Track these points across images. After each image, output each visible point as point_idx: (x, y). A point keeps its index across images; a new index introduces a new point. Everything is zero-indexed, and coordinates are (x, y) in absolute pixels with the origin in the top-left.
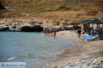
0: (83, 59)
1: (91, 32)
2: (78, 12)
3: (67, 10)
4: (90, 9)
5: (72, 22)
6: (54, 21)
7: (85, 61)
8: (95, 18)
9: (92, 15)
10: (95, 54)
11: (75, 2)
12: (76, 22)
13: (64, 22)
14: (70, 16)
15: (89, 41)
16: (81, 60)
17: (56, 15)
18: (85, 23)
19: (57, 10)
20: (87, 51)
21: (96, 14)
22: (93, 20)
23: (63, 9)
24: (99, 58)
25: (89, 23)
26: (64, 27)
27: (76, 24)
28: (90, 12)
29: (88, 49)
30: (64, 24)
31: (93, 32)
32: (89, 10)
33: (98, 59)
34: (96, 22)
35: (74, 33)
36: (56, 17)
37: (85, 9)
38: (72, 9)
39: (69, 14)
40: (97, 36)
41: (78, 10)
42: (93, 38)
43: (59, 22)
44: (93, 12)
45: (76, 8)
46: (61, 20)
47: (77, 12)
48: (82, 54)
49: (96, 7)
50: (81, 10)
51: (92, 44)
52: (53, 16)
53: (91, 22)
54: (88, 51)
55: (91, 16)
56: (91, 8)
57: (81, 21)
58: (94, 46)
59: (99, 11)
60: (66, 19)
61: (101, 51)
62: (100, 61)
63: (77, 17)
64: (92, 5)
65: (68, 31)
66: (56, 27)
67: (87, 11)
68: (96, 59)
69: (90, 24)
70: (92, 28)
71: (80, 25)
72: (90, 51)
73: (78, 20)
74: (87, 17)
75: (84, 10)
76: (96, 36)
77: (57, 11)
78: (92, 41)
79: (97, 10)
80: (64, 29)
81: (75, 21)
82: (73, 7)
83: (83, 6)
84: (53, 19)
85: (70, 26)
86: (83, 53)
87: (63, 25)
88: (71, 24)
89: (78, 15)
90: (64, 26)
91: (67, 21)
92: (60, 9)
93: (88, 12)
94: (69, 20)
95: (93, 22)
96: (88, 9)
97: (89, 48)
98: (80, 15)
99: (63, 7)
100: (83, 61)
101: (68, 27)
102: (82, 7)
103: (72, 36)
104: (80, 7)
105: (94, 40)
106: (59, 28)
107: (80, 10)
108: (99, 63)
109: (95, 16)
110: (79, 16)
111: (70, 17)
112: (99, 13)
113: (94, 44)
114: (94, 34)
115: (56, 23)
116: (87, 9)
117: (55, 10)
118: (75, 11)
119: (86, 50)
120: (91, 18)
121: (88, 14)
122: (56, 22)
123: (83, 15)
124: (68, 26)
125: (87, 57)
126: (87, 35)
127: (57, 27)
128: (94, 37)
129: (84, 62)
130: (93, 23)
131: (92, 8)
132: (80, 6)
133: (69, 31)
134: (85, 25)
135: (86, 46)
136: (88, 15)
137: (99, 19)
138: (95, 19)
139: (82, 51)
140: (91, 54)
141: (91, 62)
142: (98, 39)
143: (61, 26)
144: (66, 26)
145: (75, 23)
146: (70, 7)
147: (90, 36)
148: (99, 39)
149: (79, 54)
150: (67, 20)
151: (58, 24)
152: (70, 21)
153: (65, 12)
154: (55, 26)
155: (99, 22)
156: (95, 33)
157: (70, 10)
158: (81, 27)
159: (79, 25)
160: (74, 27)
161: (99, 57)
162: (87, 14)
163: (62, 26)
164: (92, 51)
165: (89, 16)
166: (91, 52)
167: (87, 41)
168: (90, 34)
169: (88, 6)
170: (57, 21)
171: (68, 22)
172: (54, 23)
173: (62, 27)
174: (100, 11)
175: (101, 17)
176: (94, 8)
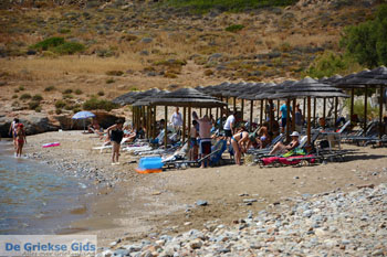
0: (127, 239)
1: (160, 138)
2: (111, 63)
3: (70, 53)
4: (157, 51)
5: (89, 99)
6: (19, 95)
7: (134, 246)
8: (174, 87)
9: (162, 73)
10: (174, 218)
11: (102, 25)
12: (103, 98)
13: (58, 96)
14: (81, 74)
15: (151, 170)
16: (120, 241)
17: (29, 69)
18: (138, 103)
19: (30, 53)
20: (143, 208)
21: (177, 70)
22: (168, 92)
23: (55, 49)
24: (186, 235)
25: (154, 105)
26: (60, 119)
27: (103, 105)
28: (157, 62)
29: (149, 202)
30: (59, 106)
31: (166, 137)
32: (151, 57)
33: (181, 239)
34: (179, 100)
35: (97, 141)
36: (29, 77)
37: (138, 53)
38: (91, 49)
39: (79, 67)
40: (181, 152)
41: (113, 53)
42: (168, 159)
43: (39, 98)
44: (166, 64)
45: (106, 47)
46: (48, 90)
47: (107, 63)
48: (124, 221)
49: (179, 47)
50: (124, 55)
51: (161, 181)
52: (14, 76)
53: (161, 99)
54: (148, 209)
55: (159, 79)
56: (159, 48)
57: (125, 96)
58: (169, 189)
59: (188, 61)
60: (67, 88)
61: (194, 207)
62: (188, 245)
63: (110, 82)
64: (165, 36)
65: (73, 133)
66: (27, 118)
67: (145, 58)
68: (174, 239)
69: (158, 107)
70: (164, 122)
71: (121, 110)
72: (153, 208)
73: (112, 92)
74: (145, 80)
75: (133, 55)
76: (176, 154)
77: (30, 57)
78: (164, 170)
79: (180, 57)
80: (58, 123)
81: (101, 94)
82: (95, 42)
83: (129, 40)
84: (17, 87)
85: (82, 115)
86: (128, 216)
87: (54, 109)
88: (87, 107)
89: (112, 73)
90: (59, 112)
91: (73, 94)
92: (45, 49)
93: (149, 64)
94: (79, 92)
95: (166, 99)
96: (150, 50)
97: (150, 198)
98: (120, 73)
99: (56, 42)
100: (128, 247)
101: (76, 116)
102: (128, 43)
103: (91, 152)
104: (120, 42)
105: (169, 166)
106: (39, 120)
107: (118, 55)
108: (184, 251)
109: (173, 77)
110: (115, 77)
111: (82, 79)
112: (190, 69)
113: (172, 183)
114: (171, 145)
115: (29, 101)
116: (146, 53)
117: (23, 50)
118: (102, 56)
119: (139, 204)
120: (160, 85)
121: (150, 71)
122: (28, 97)
123: (130, 72)
124: (75, 112)
125: (145, 229)
126: (147, 148)
127: (33, 117)
128: (171, 157)
129: (133, 250)
130: (166, 104)
131: (163, 50)
132: (118, 38)
133: (79, 132)
134: (137, 112)
135: (141, 189)
136: (150, 75)
137: (186, 92)
138: (174, 90)
139: (126, 210)
140: (157, 220)
141: (156, 248)
142: (183, 165)
143: (47, 112)
144: (65, 113)
145: (103, 102)
146: (81, 42)
147: (155, 151)
148: (189, 164)
149: (115, 221)
150: (71, 91)
151: (34, 107)
152: (83, 96)
153: (63, 62)
154: (25, 111)
155: (187, 100)
156: (173, 142)
157: (82, 53)
158: (123, 120)
159: (117, 112)
160: (96, 117)
161: (186, 230)
162: (146, 69)
163: (51, 113)
164: (161, 208)
165: (153, 79)
166: (158, 212)
167: (144, 170)
168: (155, 145)
169: (148, 41)
170: (32, 94)
171: (76, 99)
172: (21, 102)
173: (49, 116)
174: (192, 61)
175: (194, 84)
176: (170, 50)
